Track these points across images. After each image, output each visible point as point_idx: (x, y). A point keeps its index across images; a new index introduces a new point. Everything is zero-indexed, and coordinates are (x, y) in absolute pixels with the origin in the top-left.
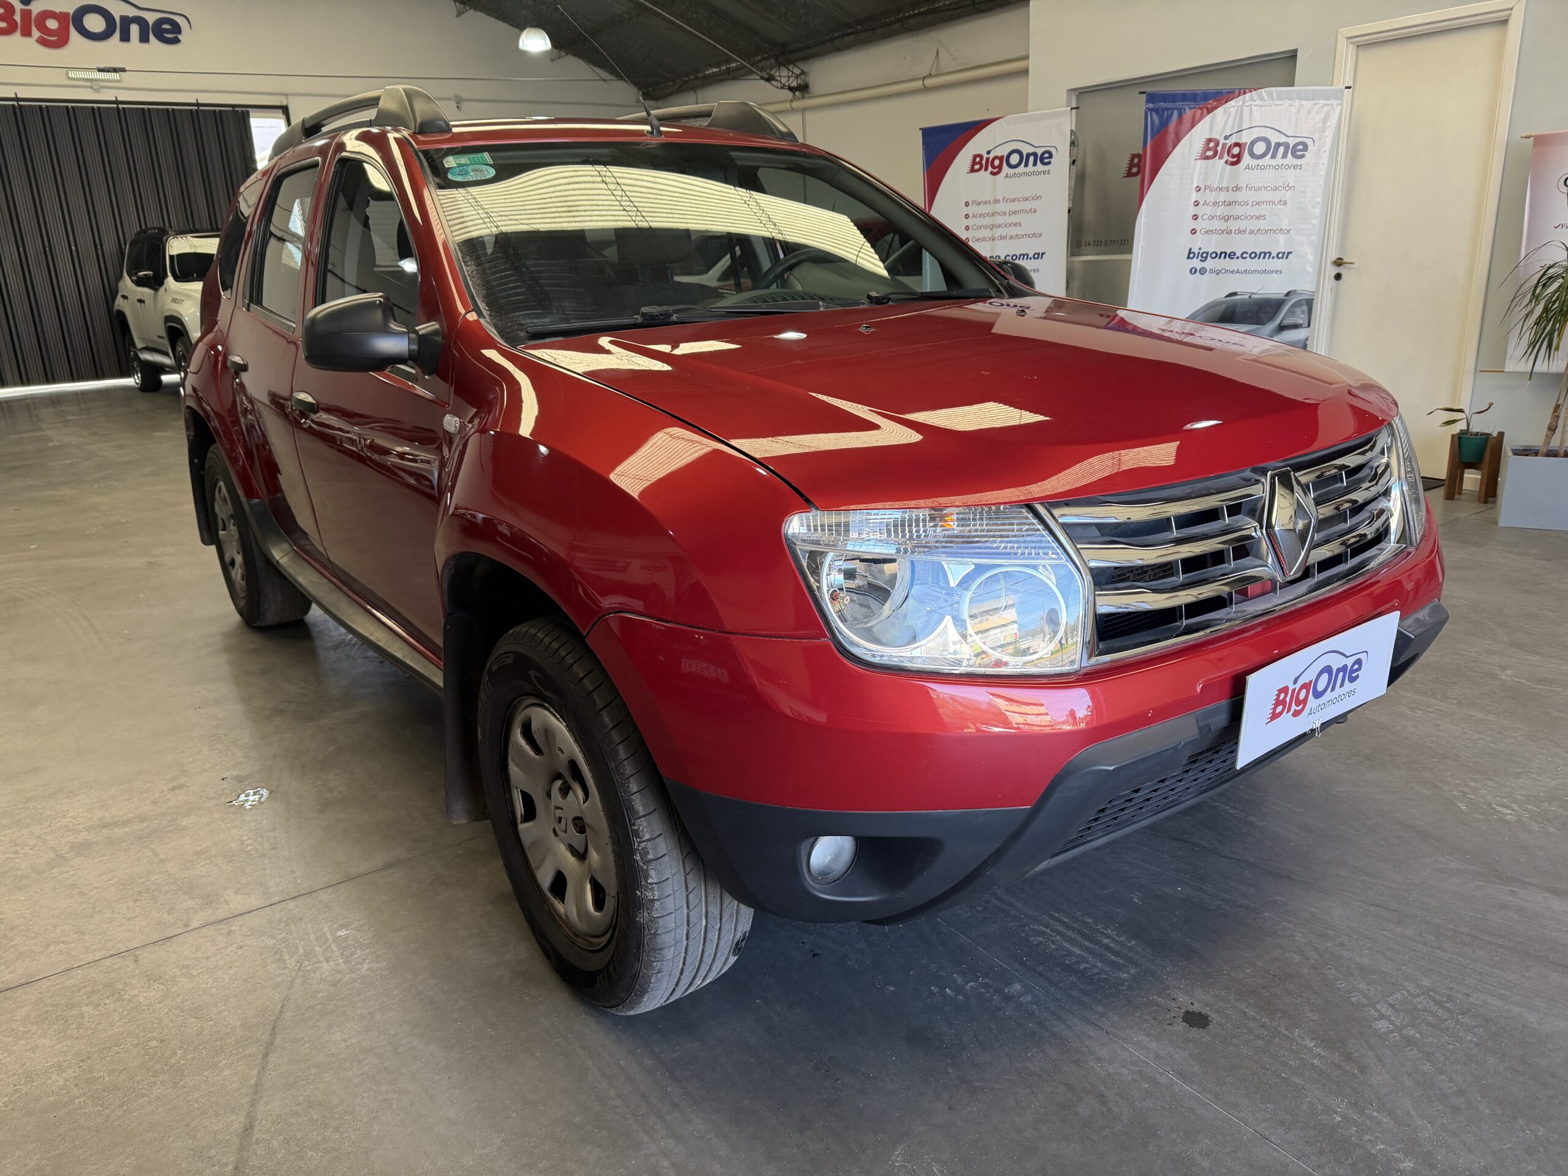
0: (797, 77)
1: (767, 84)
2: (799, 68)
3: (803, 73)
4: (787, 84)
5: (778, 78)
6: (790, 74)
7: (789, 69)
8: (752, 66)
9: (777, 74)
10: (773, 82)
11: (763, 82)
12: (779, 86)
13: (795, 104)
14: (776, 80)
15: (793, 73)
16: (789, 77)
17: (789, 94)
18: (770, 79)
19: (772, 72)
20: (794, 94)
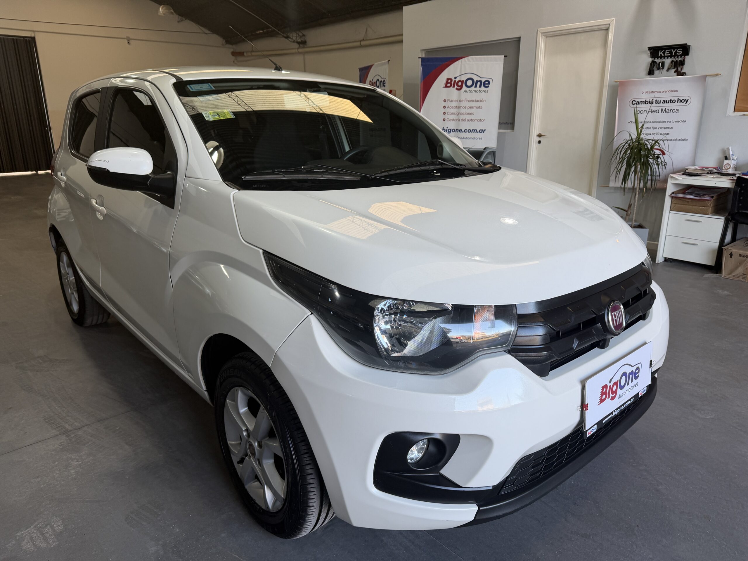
0: (301, 37)
1: (286, 39)
2: (302, 33)
3: (304, 35)
4: (296, 40)
5: (292, 37)
6: (297, 35)
7: (297, 33)
8: (278, 30)
9: (291, 35)
10: (290, 39)
11: (284, 39)
12: (292, 41)
13: (300, 50)
14: (290, 38)
15: (299, 35)
16: (297, 37)
17: (296, 45)
18: (287, 37)
19: (289, 34)
20: (299, 45)
